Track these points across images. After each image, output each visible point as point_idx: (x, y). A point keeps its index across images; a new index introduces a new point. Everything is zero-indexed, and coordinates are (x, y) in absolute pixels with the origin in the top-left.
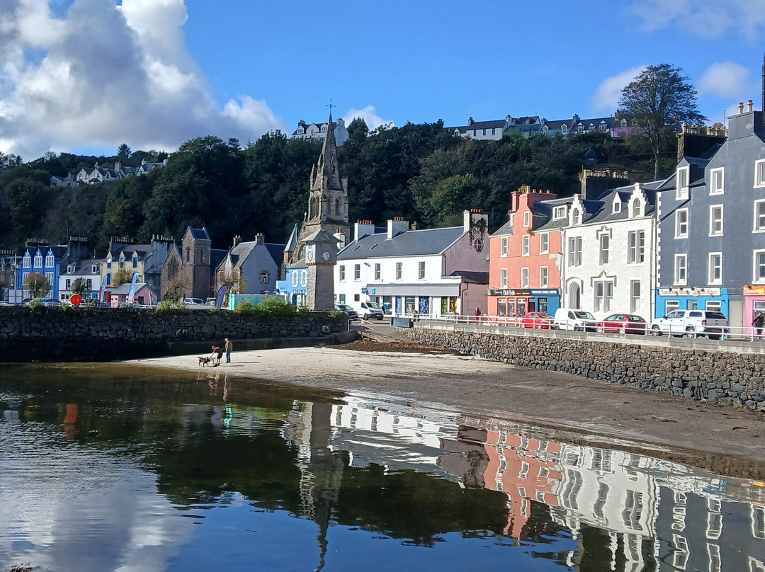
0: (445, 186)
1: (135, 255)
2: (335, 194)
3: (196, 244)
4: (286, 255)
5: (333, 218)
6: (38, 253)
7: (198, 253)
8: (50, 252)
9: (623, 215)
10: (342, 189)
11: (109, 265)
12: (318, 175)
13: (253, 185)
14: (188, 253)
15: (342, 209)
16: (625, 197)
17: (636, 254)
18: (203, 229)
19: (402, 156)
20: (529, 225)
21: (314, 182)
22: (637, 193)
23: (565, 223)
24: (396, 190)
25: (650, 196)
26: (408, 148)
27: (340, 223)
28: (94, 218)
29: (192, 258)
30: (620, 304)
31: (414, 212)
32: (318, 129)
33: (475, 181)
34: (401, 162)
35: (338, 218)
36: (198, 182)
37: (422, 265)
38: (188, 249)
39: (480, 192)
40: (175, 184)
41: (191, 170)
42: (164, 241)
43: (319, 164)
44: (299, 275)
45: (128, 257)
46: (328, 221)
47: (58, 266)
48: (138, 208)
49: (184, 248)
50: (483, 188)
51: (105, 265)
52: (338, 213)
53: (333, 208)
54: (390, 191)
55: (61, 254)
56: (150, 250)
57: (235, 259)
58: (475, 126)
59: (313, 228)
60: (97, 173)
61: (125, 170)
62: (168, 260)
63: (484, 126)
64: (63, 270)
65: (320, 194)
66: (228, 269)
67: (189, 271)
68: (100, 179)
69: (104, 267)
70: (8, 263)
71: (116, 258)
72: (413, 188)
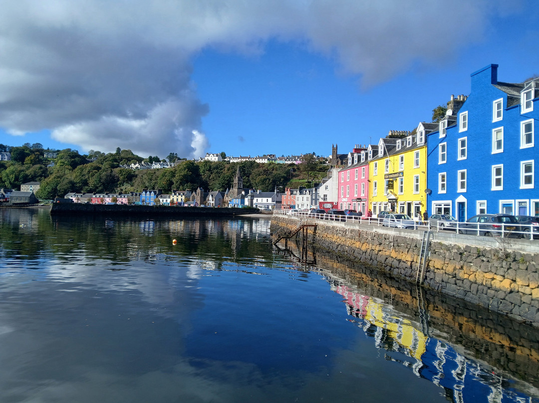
1: (182, 194)
2: (241, 182)
3: (200, 192)
4: (226, 195)
6: (148, 192)
7: (201, 194)
8: (152, 192)
9: (305, 194)
11: (173, 196)
13: (203, 174)
14: (198, 194)
16: (306, 191)
17: (307, 200)
18: (201, 188)
20: (290, 194)
21: (235, 179)
22: (308, 191)
23: (296, 194)
25: (309, 192)
27: (242, 188)
30: (305, 207)
32: (213, 156)
36: (189, 173)
37: (267, 199)
40: (182, 174)
42: (188, 190)
43: (236, 175)
44: (236, 201)
45: (179, 194)
46: (239, 188)
47: (155, 196)
48: (171, 180)
49: (197, 192)
52: (241, 186)
55: (155, 193)
56: (186, 192)
57: (212, 196)
58: (259, 158)
59: (235, 190)
60: (137, 164)
61: (146, 164)
62: (192, 195)
63: (262, 158)
64: (157, 197)
65: (237, 182)
66: (210, 198)
67: (199, 198)
68: (139, 167)
69: (171, 197)
70: (136, 195)
71: (175, 194)
72: (250, 178)
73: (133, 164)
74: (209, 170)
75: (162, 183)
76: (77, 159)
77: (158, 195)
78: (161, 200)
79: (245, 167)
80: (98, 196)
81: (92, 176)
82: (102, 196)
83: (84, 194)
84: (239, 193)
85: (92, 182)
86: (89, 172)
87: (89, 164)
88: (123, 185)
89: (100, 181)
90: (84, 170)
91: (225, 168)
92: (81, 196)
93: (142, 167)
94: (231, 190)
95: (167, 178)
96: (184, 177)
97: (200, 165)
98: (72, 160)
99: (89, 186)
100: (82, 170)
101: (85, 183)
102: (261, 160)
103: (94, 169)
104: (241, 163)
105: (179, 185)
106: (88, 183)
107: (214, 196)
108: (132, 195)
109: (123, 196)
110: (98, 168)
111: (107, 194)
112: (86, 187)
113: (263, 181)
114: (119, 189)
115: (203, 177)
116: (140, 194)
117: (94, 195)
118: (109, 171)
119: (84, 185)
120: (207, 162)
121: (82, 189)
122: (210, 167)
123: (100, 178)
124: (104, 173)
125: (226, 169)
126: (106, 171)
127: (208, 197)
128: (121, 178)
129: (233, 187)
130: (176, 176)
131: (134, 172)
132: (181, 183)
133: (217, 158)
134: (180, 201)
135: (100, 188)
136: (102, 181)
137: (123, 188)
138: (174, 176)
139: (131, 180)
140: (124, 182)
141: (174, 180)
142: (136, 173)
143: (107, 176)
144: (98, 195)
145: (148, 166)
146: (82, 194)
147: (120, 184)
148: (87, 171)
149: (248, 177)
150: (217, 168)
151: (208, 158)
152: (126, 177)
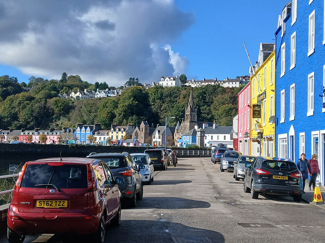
0: (223, 108)
1: (122, 129)
2: (194, 113)
3: (145, 127)
4: (176, 131)
5: (193, 120)
6: (83, 128)
7: (146, 129)
8: (88, 128)
10: (195, 112)
11: (112, 133)
12: (188, 108)
13: (152, 103)
14: (142, 129)
15: (195, 118)
18: (146, 122)
19: (207, 96)
21: (187, 110)
24: (205, 107)
26: (209, 93)
27: (195, 122)
28: (93, 114)
29: (144, 131)
31: (211, 115)
32: (169, 80)
33: (233, 106)
34: (206, 98)
35: (194, 120)
36: (135, 103)
37: (225, 136)
38: (142, 128)
39: (234, 110)
40: (127, 104)
41: (132, 99)
42: (131, 125)
43: (188, 104)
44: (186, 138)
45: (120, 130)
46: (191, 122)
47: (92, 133)
48: (113, 112)
49: (141, 128)
50: (235, 109)
51: (111, 132)
52: (194, 119)
53: (193, 117)
54: (203, 108)
55: (91, 128)
56: (127, 128)
57: (159, 131)
58: (229, 81)
59: (187, 123)
60: (79, 93)
61: (89, 92)
62: (135, 131)
63: (232, 81)
64: (93, 134)
65: (189, 113)
66: (157, 135)
67: (143, 135)
68: (80, 96)
69: (110, 133)
70: (70, 131)
71: (115, 130)
72: (212, 108)
73: (73, 93)
74: (161, 99)
75: (103, 115)
76: (9, 88)
77: (95, 131)
78: (98, 137)
79: (205, 94)
80: (26, 134)
81: (24, 108)
82: (31, 134)
83: (11, 131)
84: (191, 127)
85: (23, 116)
86: (20, 103)
87: (21, 94)
88: (59, 120)
89: (32, 115)
90: (15, 101)
91: (180, 95)
92: (8, 133)
93: (84, 96)
94: (182, 124)
95: (108, 109)
96: (128, 108)
97: (150, 92)
98: (4, 89)
99: (19, 121)
100: (12, 102)
101: (15, 117)
102: (231, 83)
103: (27, 100)
104: (202, 88)
105: (123, 119)
106: (18, 118)
107: (161, 133)
108: (65, 132)
109: (55, 133)
110: (31, 99)
111: (37, 131)
112: (16, 122)
113: (228, 112)
114: (54, 124)
115: (153, 107)
116: (74, 130)
117: (22, 132)
118: (43, 102)
119: (14, 120)
120: (159, 88)
121: (10, 125)
122: (162, 94)
123: (32, 111)
124: (36, 105)
125: (182, 96)
126: (39, 102)
127: (154, 133)
128: (56, 110)
129: (184, 121)
130: (119, 106)
131: (73, 103)
132: (124, 116)
133: (174, 82)
134: (119, 138)
135: (32, 123)
136: (34, 114)
137: (59, 123)
138: (117, 107)
139: (68, 113)
140: (60, 115)
141: (116, 112)
142: (75, 104)
143: (41, 108)
144: (26, 132)
145: (91, 95)
146: (9, 131)
147: (56, 118)
148: (18, 102)
149: (209, 106)
150: (170, 95)
151: (163, 82)
152: (63, 109)
